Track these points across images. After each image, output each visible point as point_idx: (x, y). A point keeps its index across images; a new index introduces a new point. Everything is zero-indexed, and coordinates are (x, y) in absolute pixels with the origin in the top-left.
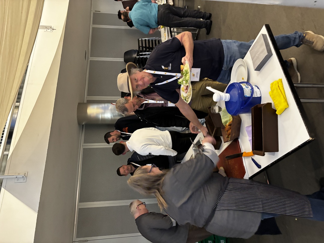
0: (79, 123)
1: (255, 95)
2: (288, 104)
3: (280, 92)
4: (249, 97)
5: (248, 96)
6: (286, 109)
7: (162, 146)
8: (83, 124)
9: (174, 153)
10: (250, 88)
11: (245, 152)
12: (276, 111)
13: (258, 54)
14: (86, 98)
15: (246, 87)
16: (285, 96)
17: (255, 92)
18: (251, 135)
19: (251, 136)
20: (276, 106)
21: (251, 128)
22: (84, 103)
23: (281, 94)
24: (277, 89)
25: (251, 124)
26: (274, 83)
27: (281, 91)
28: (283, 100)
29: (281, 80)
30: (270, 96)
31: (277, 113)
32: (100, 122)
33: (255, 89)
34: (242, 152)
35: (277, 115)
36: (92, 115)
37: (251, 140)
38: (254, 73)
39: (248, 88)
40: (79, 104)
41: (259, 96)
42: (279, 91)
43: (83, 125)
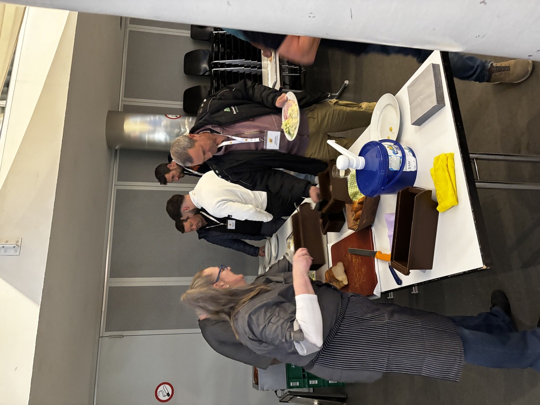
0: (110, 146)
1: (407, 169)
2: (457, 200)
3: (448, 177)
4: (396, 172)
5: (395, 169)
6: (453, 206)
7: (250, 206)
8: (116, 148)
9: (267, 218)
10: (400, 154)
11: (380, 252)
12: (437, 204)
13: (421, 97)
14: (123, 101)
15: (394, 153)
16: (454, 186)
17: (408, 163)
18: (393, 228)
19: (393, 230)
20: (438, 197)
21: (393, 218)
22: (118, 112)
23: (449, 181)
24: (443, 170)
25: (395, 212)
26: (441, 157)
27: (450, 176)
28: (450, 192)
29: (452, 156)
30: (432, 175)
31: (438, 208)
32: (146, 147)
33: (409, 157)
34: (375, 250)
35: (438, 212)
36: (132, 135)
37: (391, 236)
38: (409, 128)
39: (397, 155)
40: (110, 112)
41: (413, 169)
42: (447, 174)
43: (116, 150)
